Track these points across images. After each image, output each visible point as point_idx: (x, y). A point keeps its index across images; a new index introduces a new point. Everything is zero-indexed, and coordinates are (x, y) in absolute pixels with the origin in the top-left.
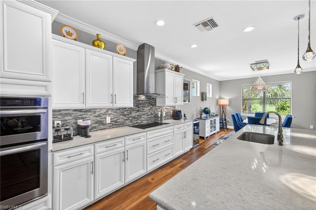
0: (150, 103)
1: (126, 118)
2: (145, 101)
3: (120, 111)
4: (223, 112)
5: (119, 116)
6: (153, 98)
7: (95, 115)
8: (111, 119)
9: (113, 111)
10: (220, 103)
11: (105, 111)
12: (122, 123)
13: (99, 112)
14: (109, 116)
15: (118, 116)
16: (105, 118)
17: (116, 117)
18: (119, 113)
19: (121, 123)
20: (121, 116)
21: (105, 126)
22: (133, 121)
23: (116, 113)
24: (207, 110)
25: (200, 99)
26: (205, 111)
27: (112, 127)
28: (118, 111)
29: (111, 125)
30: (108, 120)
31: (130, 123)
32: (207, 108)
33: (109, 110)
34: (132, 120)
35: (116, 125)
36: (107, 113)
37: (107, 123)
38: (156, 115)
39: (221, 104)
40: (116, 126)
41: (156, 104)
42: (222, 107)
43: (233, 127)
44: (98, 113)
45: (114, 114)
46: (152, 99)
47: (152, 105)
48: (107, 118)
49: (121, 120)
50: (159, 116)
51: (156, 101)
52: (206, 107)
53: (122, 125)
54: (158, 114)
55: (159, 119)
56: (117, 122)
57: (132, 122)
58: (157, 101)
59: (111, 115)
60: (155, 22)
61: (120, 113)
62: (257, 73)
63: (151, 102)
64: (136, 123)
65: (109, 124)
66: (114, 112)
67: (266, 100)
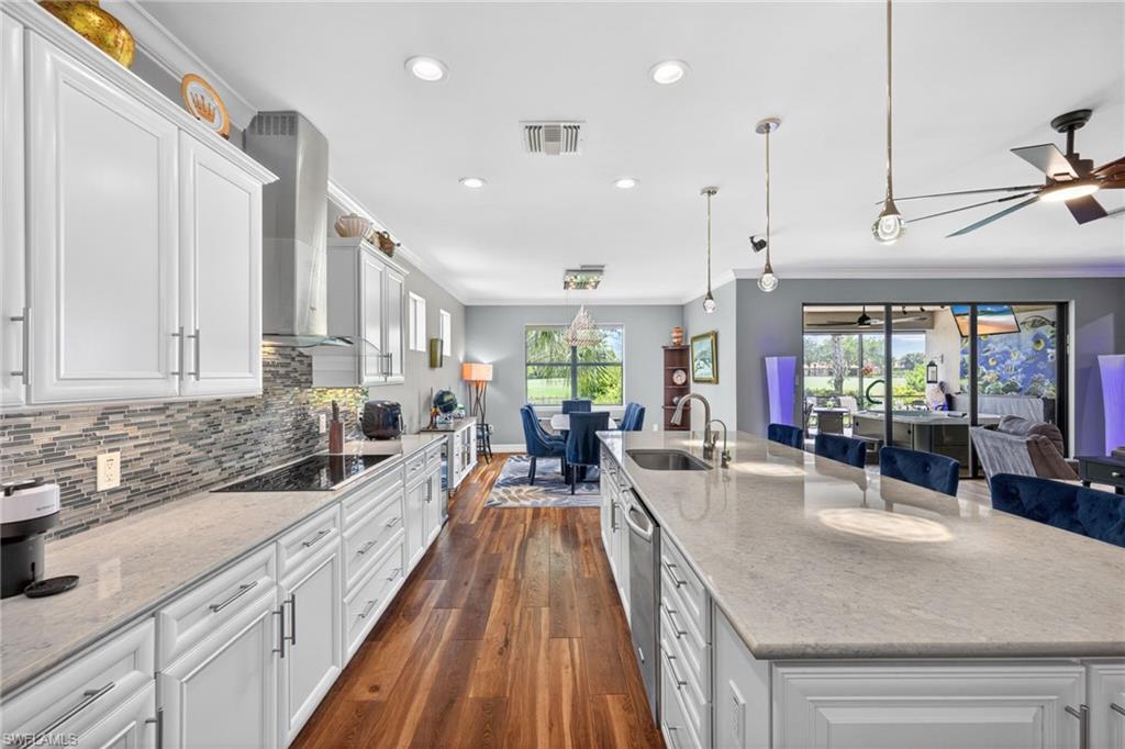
0: (292, 375)
1: (196, 454)
2: (273, 369)
3: (170, 420)
4: (478, 400)
5: (165, 446)
6: (301, 355)
7: (22, 450)
8: (124, 464)
9: (133, 420)
10: (470, 375)
11: (87, 423)
12: (181, 478)
13: (48, 429)
14: (110, 451)
15: (160, 442)
16: (92, 464)
17: (147, 449)
18: (164, 429)
19: (173, 480)
20: (175, 446)
21: (91, 508)
22: (226, 462)
23: (146, 431)
24: (446, 399)
25: (426, 360)
26: (443, 403)
27: (126, 507)
28: (160, 418)
29: (123, 497)
30: (109, 474)
31: (215, 475)
32: (448, 393)
33: (111, 418)
34: (224, 459)
35: (151, 493)
36: (98, 433)
37: (100, 488)
38: (310, 429)
39: (474, 378)
40: (148, 501)
41: (311, 382)
42: (473, 388)
43: (525, 445)
44: (46, 438)
45: (140, 433)
46: (297, 359)
47: (298, 383)
48: (102, 459)
49: (173, 466)
50: (323, 430)
51: (310, 365)
52: (444, 390)
53: (177, 491)
54: (318, 419)
55: (324, 442)
56: (156, 477)
57: (225, 465)
58: (314, 368)
59: (120, 445)
60: (408, 60)
61: (170, 428)
62: (574, 295)
63: (295, 370)
64: (239, 474)
65: (112, 492)
66: (141, 426)
67: (579, 368)
